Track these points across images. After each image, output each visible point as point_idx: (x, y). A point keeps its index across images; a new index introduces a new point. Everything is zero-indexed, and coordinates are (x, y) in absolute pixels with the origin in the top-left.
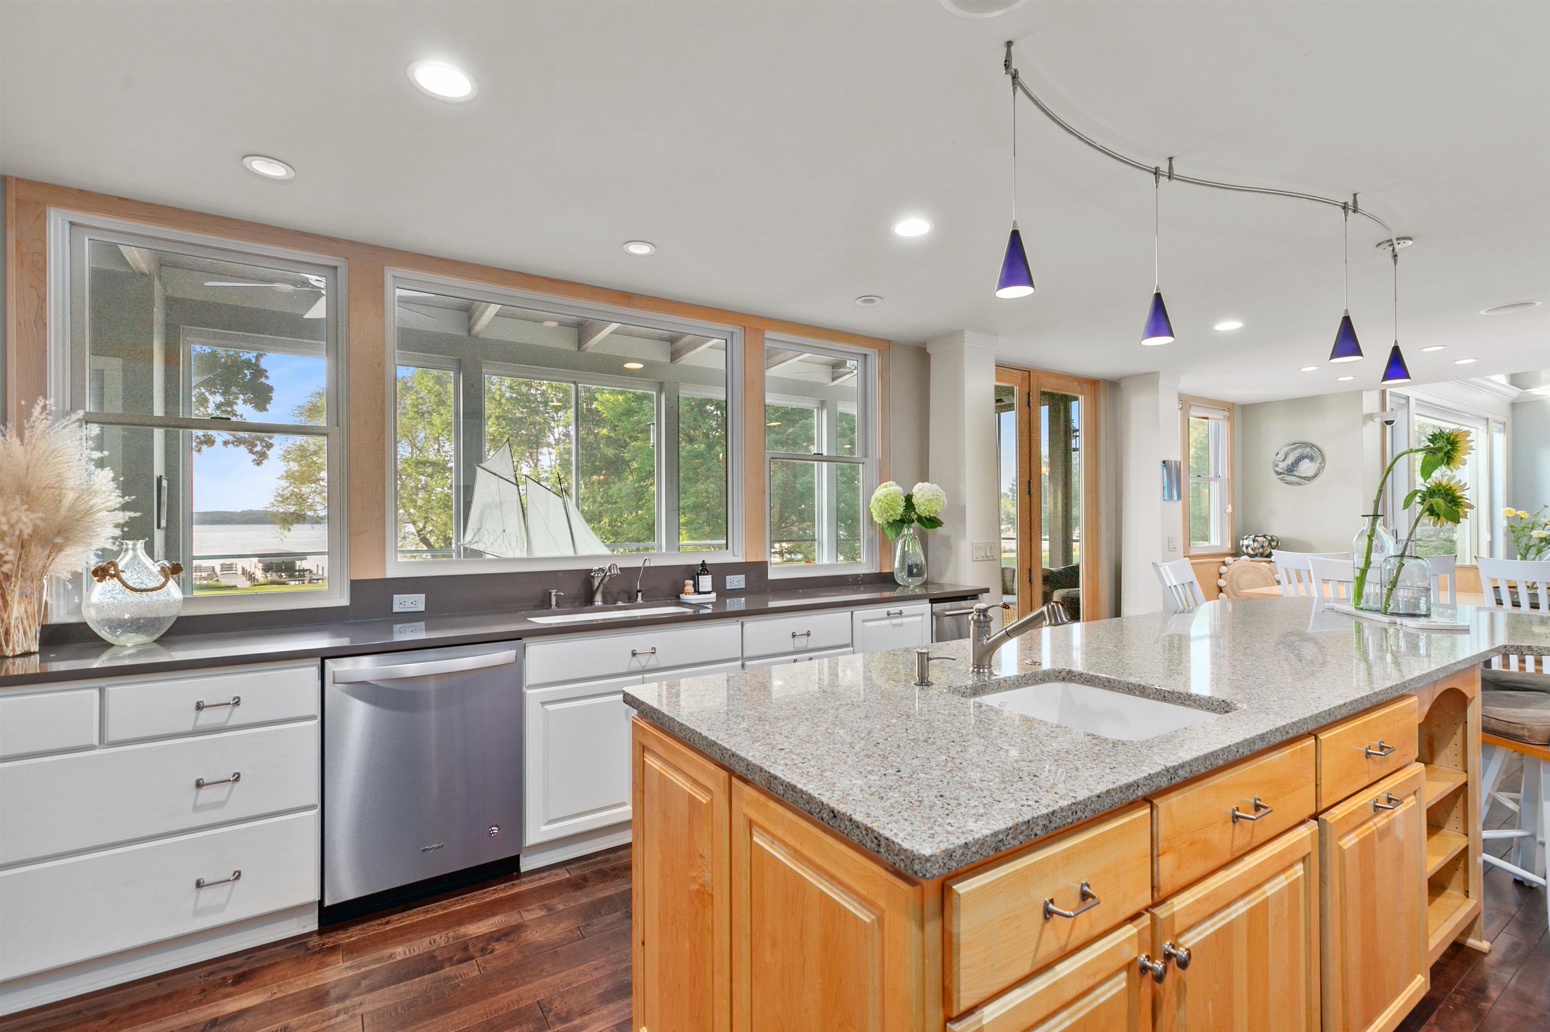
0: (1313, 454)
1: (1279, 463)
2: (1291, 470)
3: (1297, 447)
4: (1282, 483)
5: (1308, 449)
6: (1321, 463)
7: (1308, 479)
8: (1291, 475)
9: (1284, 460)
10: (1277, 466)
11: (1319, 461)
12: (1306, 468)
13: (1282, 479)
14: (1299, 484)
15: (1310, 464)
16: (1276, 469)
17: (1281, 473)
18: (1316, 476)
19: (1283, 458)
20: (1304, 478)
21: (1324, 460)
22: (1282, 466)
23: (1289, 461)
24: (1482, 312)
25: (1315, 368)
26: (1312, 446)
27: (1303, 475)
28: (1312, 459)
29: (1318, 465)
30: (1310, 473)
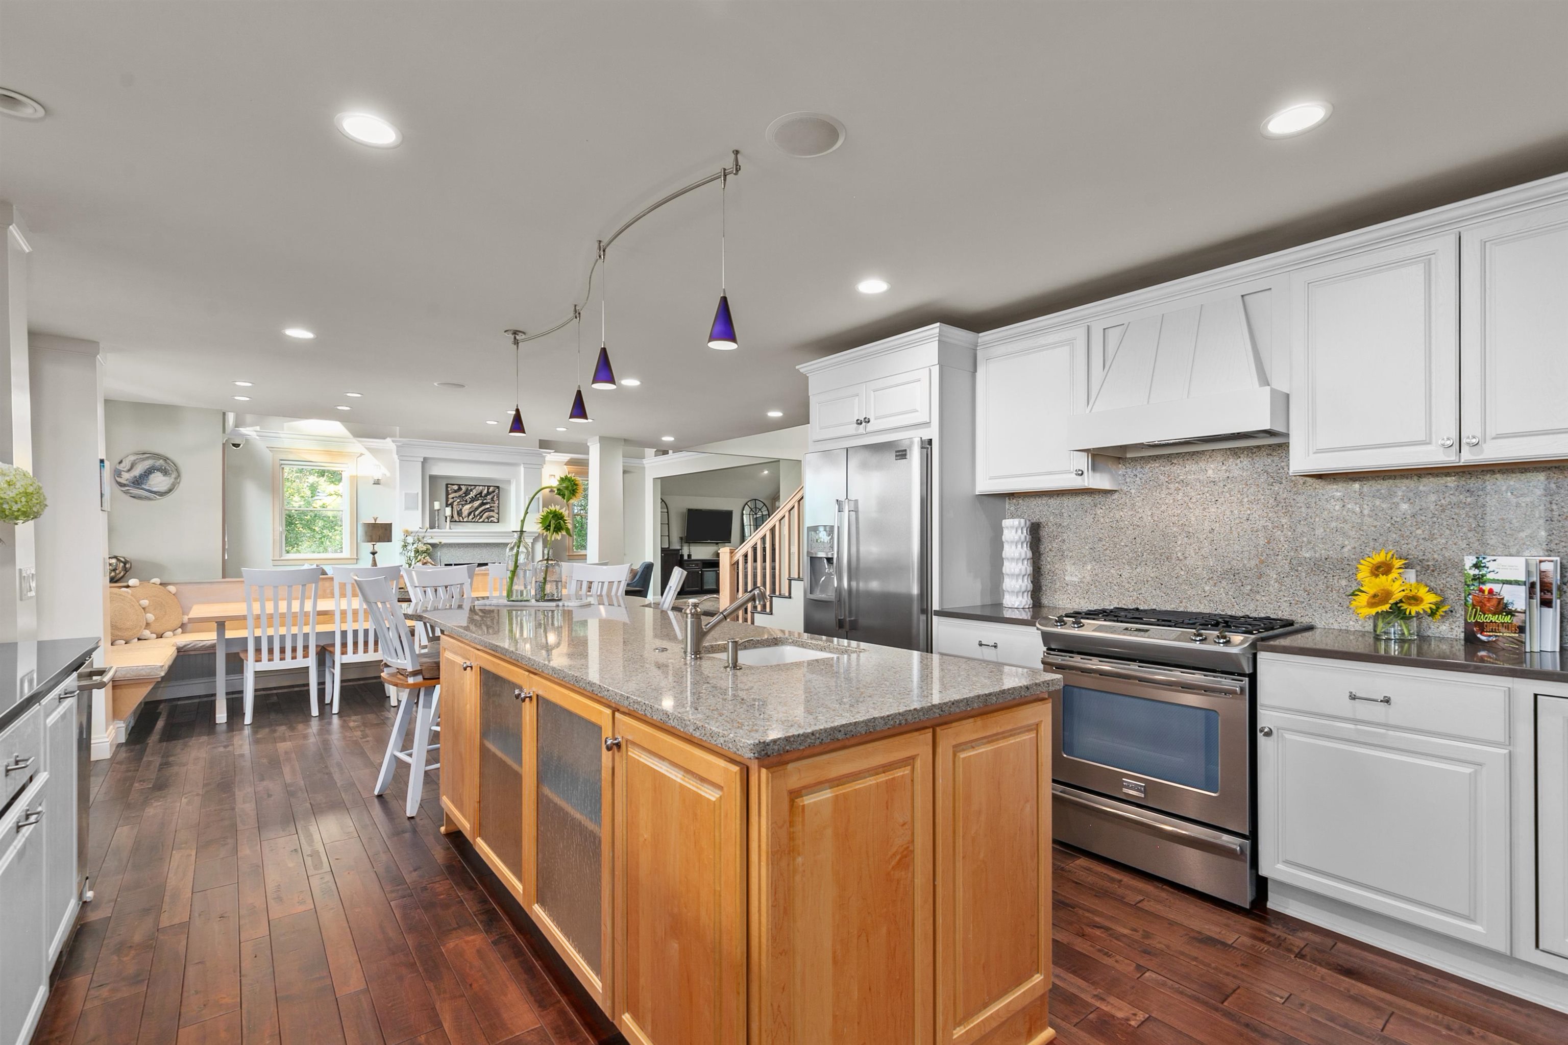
0: (167, 467)
1: (123, 473)
2: (138, 482)
3: (148, 458)
4: (127, 498)
5: (161, 461)
6: (176, 479)
7: (162, 494)
8: (138, 488)
9: (129, 471)
10: (119, 475)
11: (173, 476)
12: (158, 481)
13: (126, 492)
14: (149, 499)
15: (164, 478)
16: (119, 480)
17: (125, 485)
18: (170, 491)
19: (128, 467)
20: (155, 493)
21: (179, 476)
22: (126, 477)
23: (137, 472)
24: (436, 384)
25: (250, 385)
26: (166, 459)
27: (154, 489)
28: (165, 472)
29: (172, 480)
30: (163, 488)
